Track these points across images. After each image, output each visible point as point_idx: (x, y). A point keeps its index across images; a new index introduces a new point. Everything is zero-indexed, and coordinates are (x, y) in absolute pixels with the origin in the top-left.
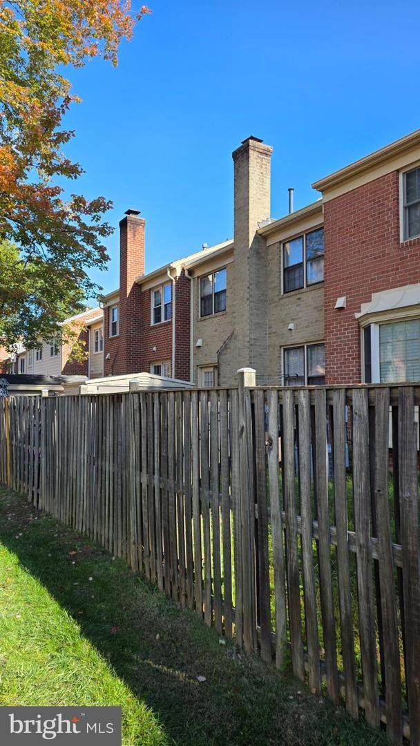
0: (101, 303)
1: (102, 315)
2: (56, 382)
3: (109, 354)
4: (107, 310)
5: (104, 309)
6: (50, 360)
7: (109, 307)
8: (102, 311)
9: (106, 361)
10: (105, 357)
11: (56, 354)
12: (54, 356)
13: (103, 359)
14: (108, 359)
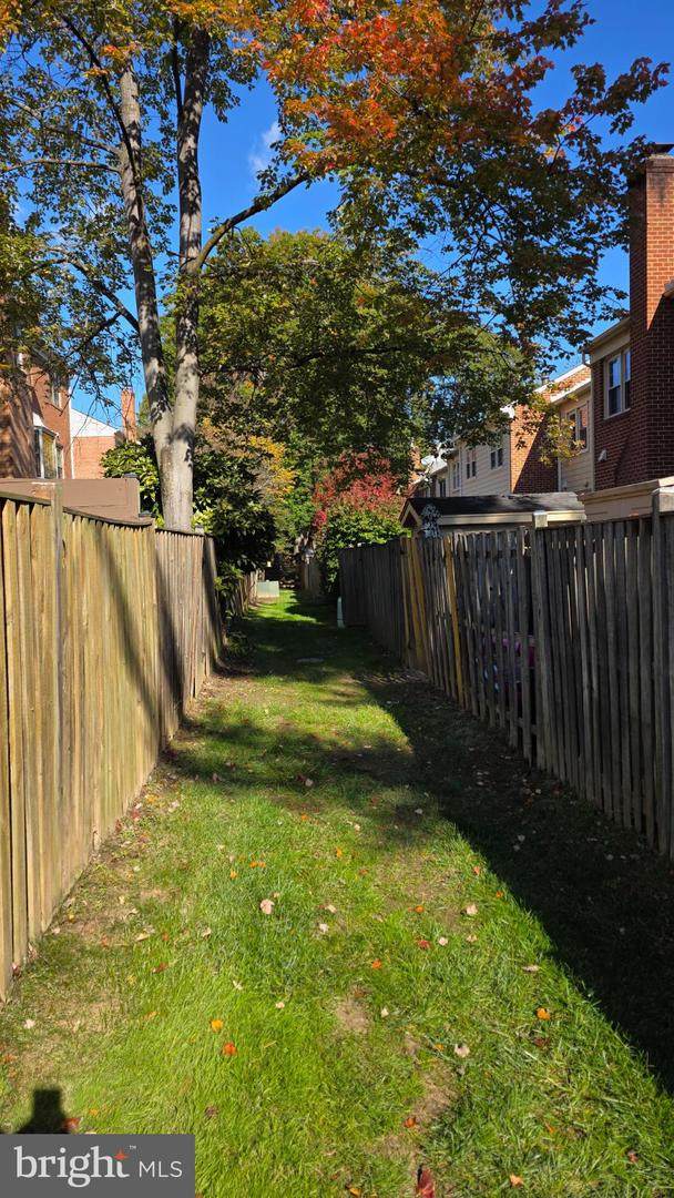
0: (587, 356)
1: (589, 380)
2: (520, 508)
3: (604, 452)
4: (598, 369)
5: (593, 366)
6: (493, 474)
7: (602, 360)
8: (589, 370)
9: (599, 466)
10: (596, 457)
11: (500, 464)
12: (498, 468)
13: (591, 462)
14: (603, 461)
